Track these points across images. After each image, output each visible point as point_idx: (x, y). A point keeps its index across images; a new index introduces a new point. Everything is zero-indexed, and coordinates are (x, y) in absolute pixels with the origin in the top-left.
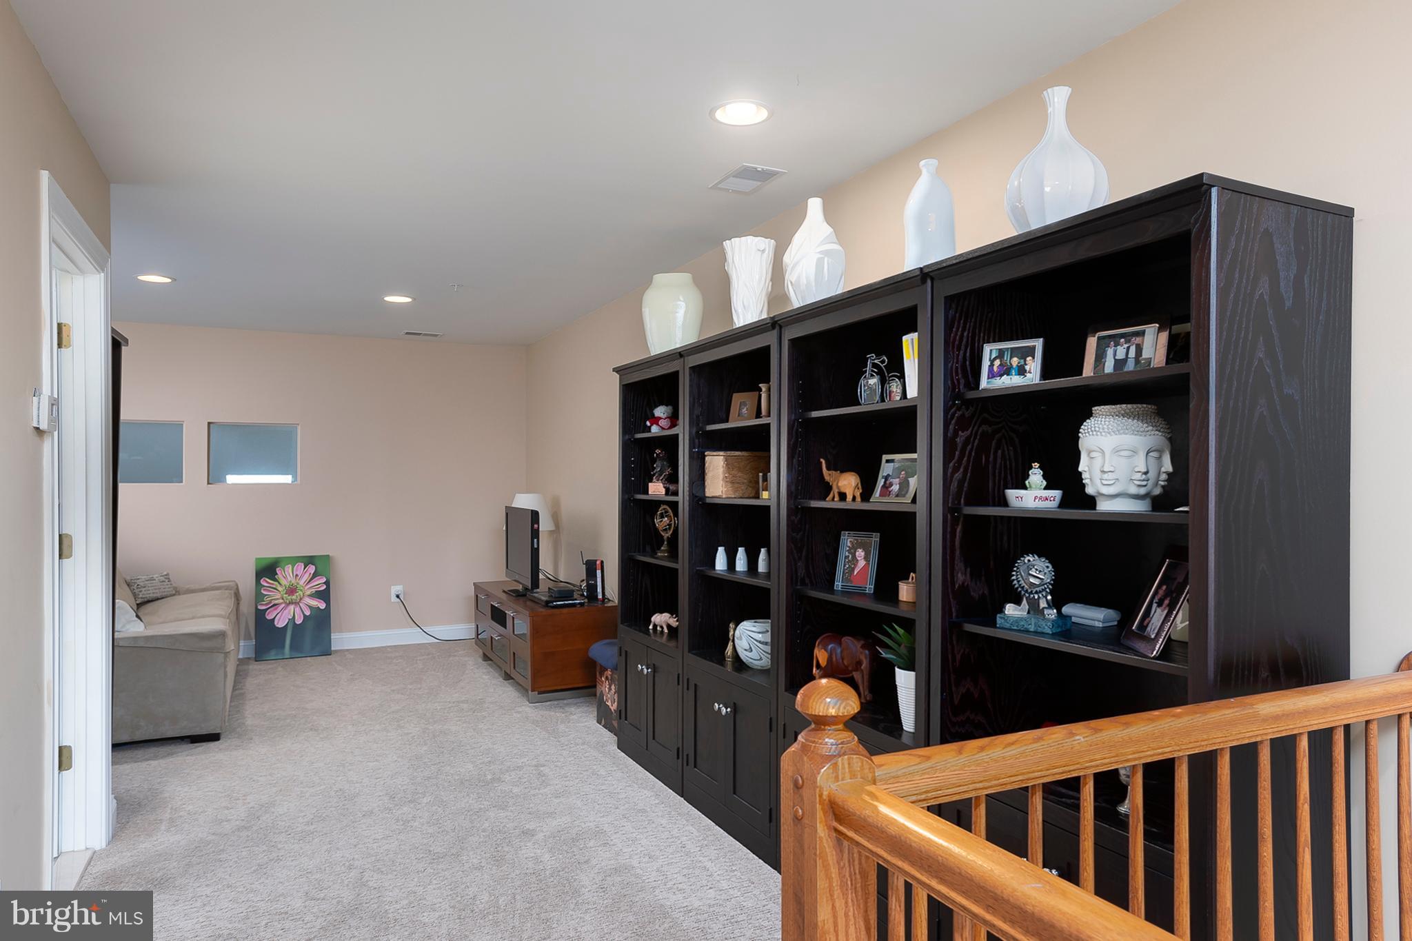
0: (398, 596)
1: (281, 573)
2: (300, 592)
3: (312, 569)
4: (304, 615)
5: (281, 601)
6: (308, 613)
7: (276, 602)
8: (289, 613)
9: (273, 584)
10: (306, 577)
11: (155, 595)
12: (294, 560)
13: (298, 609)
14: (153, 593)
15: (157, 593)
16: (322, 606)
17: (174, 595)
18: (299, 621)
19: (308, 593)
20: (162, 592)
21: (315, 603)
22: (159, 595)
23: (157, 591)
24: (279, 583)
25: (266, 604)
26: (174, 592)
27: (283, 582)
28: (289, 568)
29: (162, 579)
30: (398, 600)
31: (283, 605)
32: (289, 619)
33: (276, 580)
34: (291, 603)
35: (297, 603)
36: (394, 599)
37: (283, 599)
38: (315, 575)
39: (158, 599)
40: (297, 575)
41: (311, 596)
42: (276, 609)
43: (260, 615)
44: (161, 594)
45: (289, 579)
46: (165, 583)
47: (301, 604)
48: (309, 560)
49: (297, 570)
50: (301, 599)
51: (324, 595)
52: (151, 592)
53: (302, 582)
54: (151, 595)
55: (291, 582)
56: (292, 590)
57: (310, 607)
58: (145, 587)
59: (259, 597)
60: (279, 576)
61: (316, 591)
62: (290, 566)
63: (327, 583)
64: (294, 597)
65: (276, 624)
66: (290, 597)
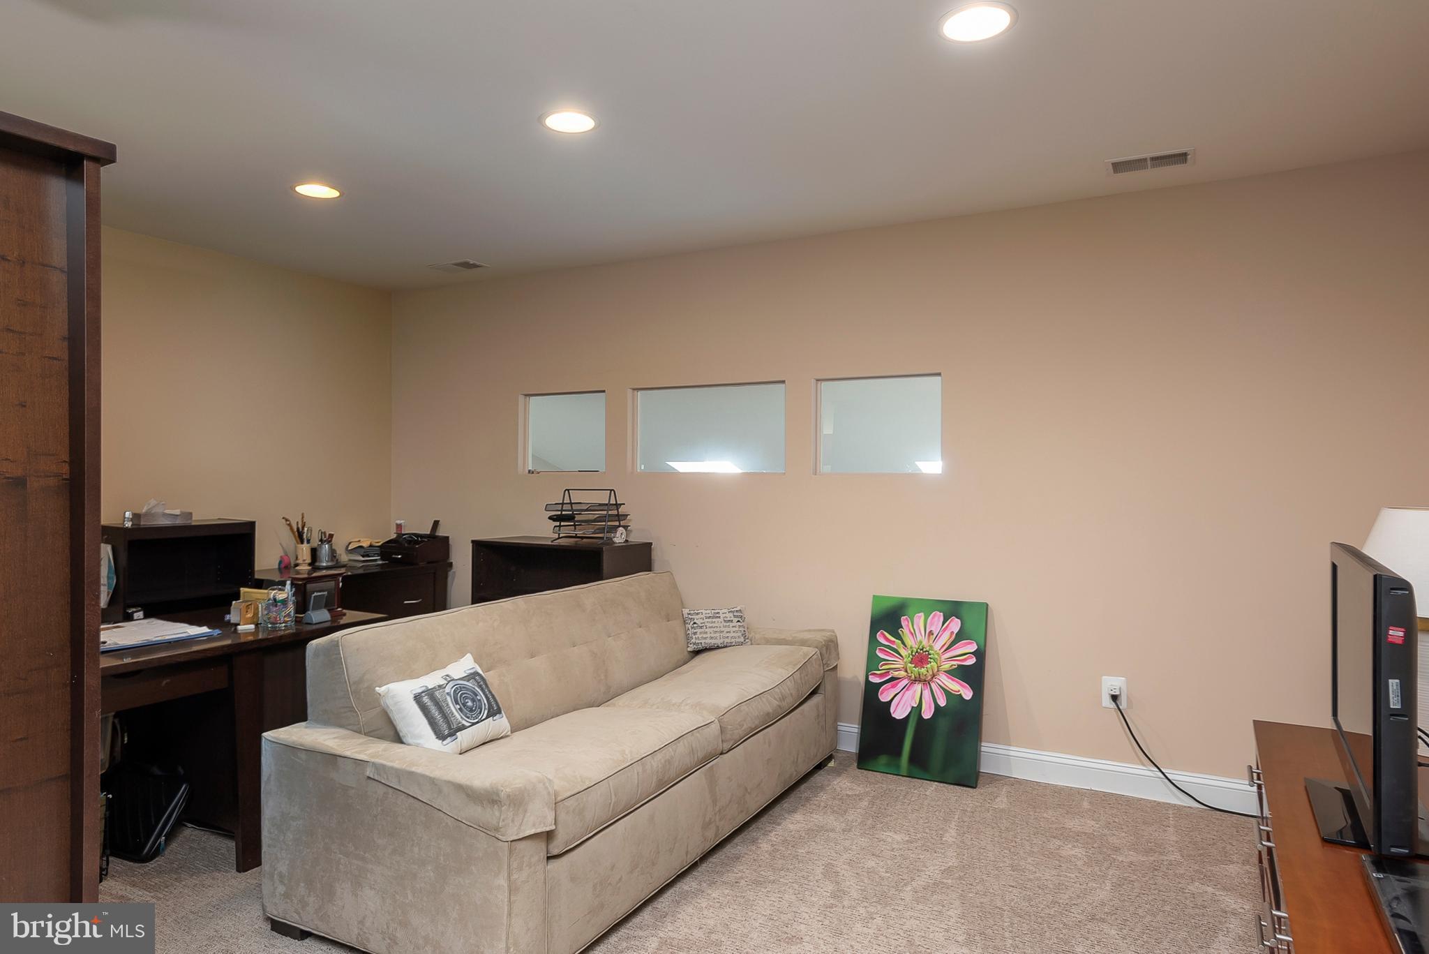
0: (1115, 698)
1: (908, 626)
2: (934, 664)
3: (955, 625)
4: (937, 706)
5: (903, 673)
6: (942, 702)
7: (896, 674)
8: (913, 697)
9: (893, 642)
10: (945, 638)
11: (713, 641)
12: (931, 606)
13: (927, 693)
14: (712, 638)
15: (716, 638)
16: (967, 694)
17: (742, 644)
18: (927, 714)
19: (946, 666)
20: (724, 637)
21: (955, 686)
22: (719, 642)
23: (718, 635)
24: (903, 643)
25: (881, 676)
26: (742, 640)
27: (909, 641)
28: (920, 619)
29: (730, 617)
30: (1113, 705)
31: (905, 682)
32: (913, 707)
33: (899, 637)
34: (917, 680)
35: (926, 682)
36: (1108, 702)
37: (906, 671)
38: (960, 637)
39: (718, 648)
40: (931, 633)
41: (951, 673)
42: (893, 686)
43: (871, 691)
44: (722, 641)
45: (919, 638)
46: (731, 624)
47: (933, 685)
48: (953, 609)
49: (932, 624)
50: (934, 676)
51: (973, 675)
52: (708, 635)
53: (937, 646)
54: (708, 641)
55: (921, 642)
56: (921, 658)
57: (947, 693)
58: (701, 627)
59: (872, 662)
60: (905, 632)
61: (958, 665)
62: (922, 614)
63: (980, 654)
64: (923, 671)
65: (892, 711)
66: (916, 670)
